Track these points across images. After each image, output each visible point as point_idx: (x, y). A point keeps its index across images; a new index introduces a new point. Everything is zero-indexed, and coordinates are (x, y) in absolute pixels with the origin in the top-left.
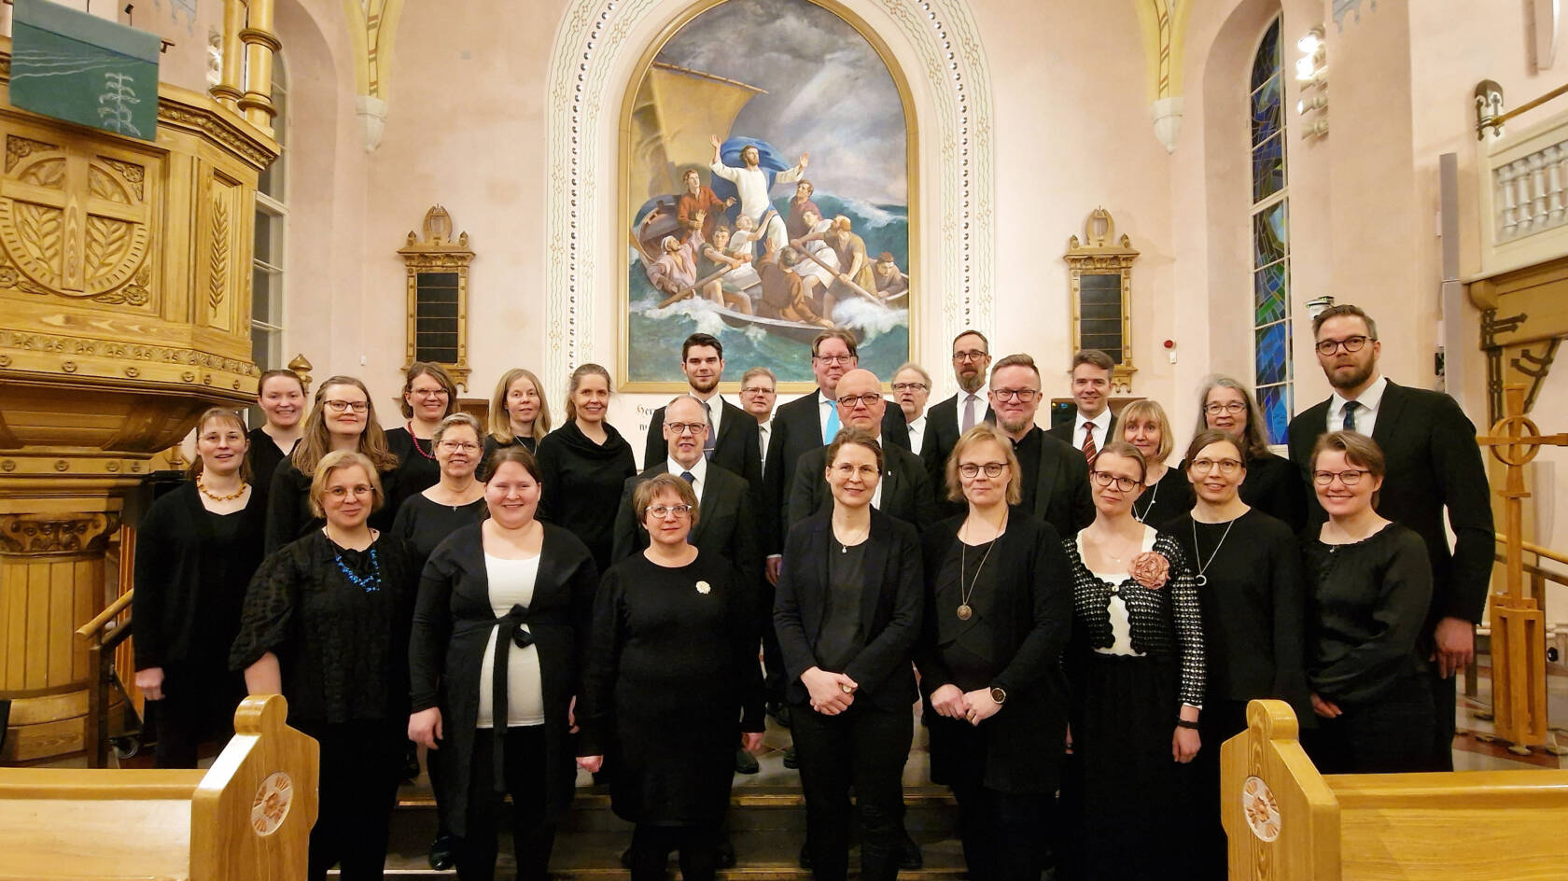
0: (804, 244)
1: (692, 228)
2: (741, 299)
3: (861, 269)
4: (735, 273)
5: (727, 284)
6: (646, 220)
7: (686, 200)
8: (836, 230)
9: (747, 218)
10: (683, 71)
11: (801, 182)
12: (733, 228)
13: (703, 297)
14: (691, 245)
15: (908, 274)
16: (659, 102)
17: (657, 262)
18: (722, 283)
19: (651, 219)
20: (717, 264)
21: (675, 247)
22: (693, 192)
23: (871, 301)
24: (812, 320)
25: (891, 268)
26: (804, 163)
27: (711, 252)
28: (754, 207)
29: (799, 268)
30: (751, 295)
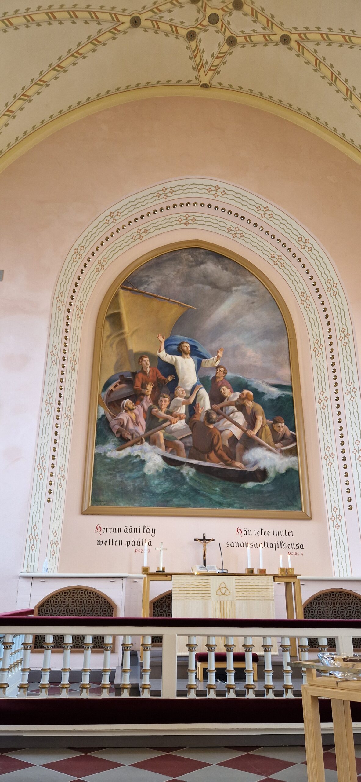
0: (222, 409)
1: (144, 395)
2: (178, 446)
3: (262, 427)
4: (174, 427)
5: (167, 434)
6: (111, 388)
7: (140, 375)
8: (244, 399)
9: (182, 389)
10: (141, 292)
11: (219, 367)
12: (172, 395)
13: (150, 444)
14: (143, 406)
15: (295, 432)
16: (124, 311)
17: (117, 417)
18: (164, 434)
19: (115, 387)
20: (161, 420)
21: (131, 406)
22: (145, 370)
24: (229, 462)
25: (282, 427)
26: (220, 354)
27: (156, 412)
28: (187, 382)
29: (218, 425)
30: (185, 443)
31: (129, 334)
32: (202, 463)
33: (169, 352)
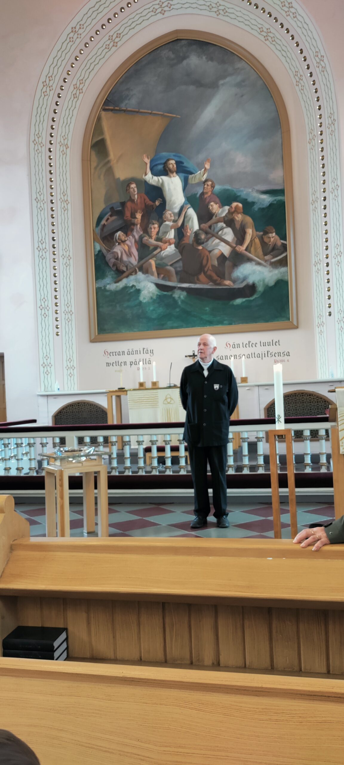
0: (210, 227)
1: (134, 224)
2: (169, 272)
3: (251, 241)
4: (164, 253)
5: (158, 262)
6: (103, 222)
7: (129, 204)
8: (232, 213)
9: (170, 212)
10: (123, 110)
11: (206, 181)
12: (161, 221)
13: (143, 273)
14: (134, 236)
15: (286, 240)
16: (107, 137)
17: (112, 251)
18: (155, 261)
19: (107, 221)
20: (151, 248)
21: (123, 238)
22: (133, 198)
23: (259, 264)
24: (218, 282)
25: (273, 237)
26: (207, 166)
27: (147, 240)
28: (174, 204)
29: (207, 245)
30: (175, 268)
31: (115, 161)
32: (193, 286)
33: (156, 173)
